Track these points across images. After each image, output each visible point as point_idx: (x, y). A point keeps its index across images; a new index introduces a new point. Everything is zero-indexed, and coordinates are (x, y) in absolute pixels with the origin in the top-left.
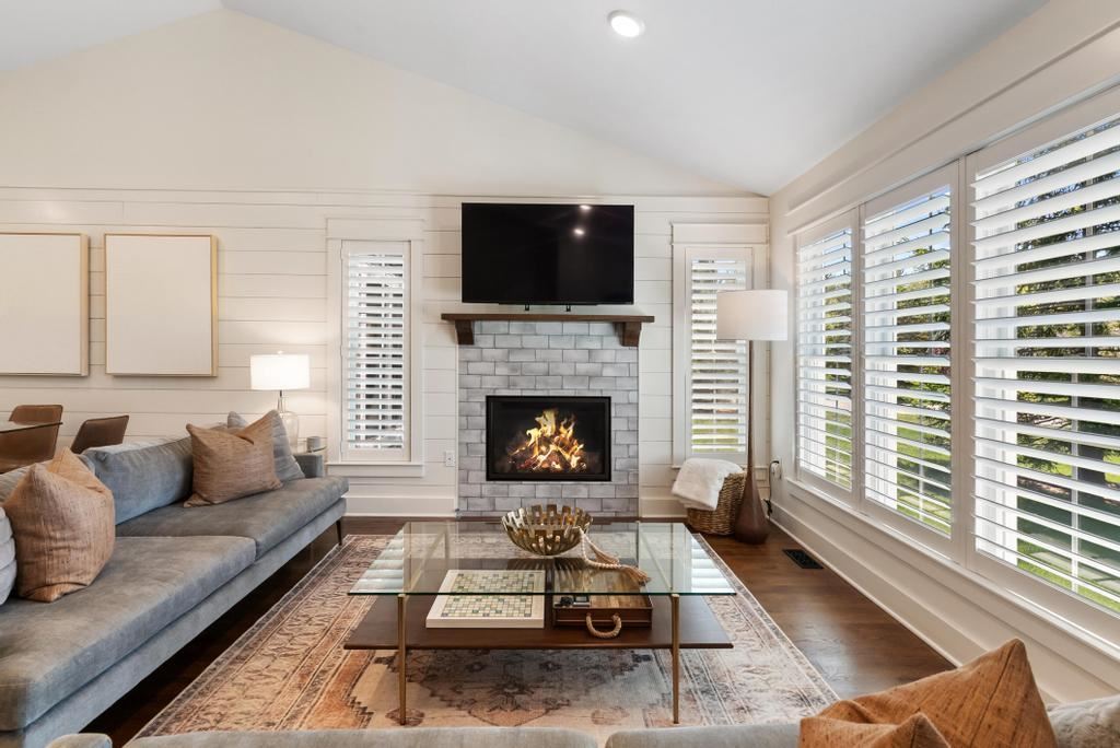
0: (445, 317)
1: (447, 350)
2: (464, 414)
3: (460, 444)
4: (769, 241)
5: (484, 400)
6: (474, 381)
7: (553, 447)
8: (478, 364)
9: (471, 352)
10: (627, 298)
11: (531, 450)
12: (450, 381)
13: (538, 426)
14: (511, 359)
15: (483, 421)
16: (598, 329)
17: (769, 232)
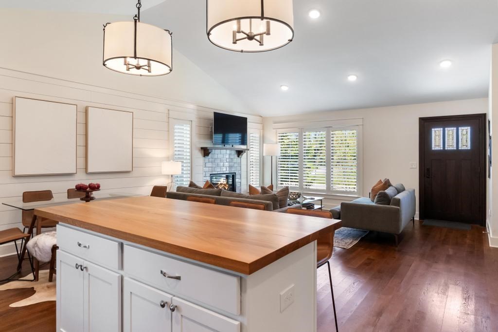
0: (202, 148)
1: (200, 158)
5: (209, 175)
6: (207, 169)
8: (208, 164)
10: (246, 143)
14: (216, 161)
16: (234, 152)
17: (263, 127)
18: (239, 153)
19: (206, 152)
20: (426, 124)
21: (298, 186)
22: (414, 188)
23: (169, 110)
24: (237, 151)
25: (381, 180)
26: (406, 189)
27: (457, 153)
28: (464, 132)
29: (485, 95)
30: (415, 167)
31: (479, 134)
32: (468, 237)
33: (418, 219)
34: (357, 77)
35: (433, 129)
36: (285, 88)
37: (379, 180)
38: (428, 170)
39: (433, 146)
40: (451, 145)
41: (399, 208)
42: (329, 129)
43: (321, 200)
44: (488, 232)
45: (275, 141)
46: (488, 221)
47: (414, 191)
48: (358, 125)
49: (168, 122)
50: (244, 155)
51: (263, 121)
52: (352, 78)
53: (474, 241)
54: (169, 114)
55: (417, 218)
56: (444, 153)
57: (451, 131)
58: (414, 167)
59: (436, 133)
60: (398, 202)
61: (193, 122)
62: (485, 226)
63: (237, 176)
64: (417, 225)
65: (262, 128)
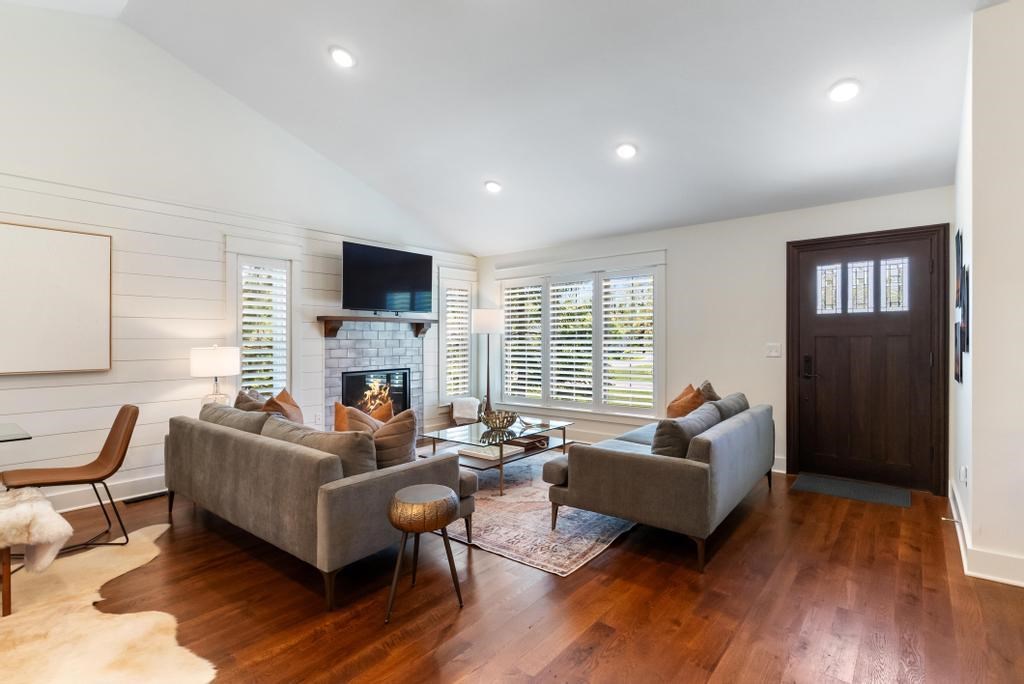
0: (319, 319)
1: (317, 342)
2: (328, 386)
3: (326, 407)
4: (478, 281)
5: (341, 375)
6: (334, 363)
7: (378, 401)
8: (337, 351)
9: (333, 342)
10: (428, 309)
11: (366, 403)
12: (318, 364)
13: (370, 389)
14: (357, 346)
15: (339, 390)
16: (404, 327)
17: (478, 275)
18: (418, 328)
19: (330, 327)
20: (803, 257)
21: (540, 395)
22: (770, 403)
23: (225, 236)
24: (412, 324)
25: (691, 386)
26: (750, 406)
27: (877, 320)
28: (895, 272)
29: (947, 177)
30: (776, 354)
31: (931, 273)
32: (903, 532)
33: (784, 472)
34: (636, 148)
35: (819, 268)
36: (493, 188)
37: (687, 386)
38: (808, 360)
39: (819, 307)
40: (861, 304)
41: (706, 465)
42: (599, 276)
43: (563, 429)
44: (955, 517)
45: (498, 303)
46: (952, 482)
47: (770, 411)
48: (655, 266)
49: (225, 262)
50: (431, 332)
51: (478, 264)
52: (626, 152)
53: (918, 550)
54: (225, 243)
55: (780, 468)
56: (845, 320)
57: (861, 271)
58: (774, 354)
59: (827, 277)
60: (706, 451)
61: (294, 263)
62: (945, 494)
63: (414, 376)
64: (780, 489)
65: (475, 279)
